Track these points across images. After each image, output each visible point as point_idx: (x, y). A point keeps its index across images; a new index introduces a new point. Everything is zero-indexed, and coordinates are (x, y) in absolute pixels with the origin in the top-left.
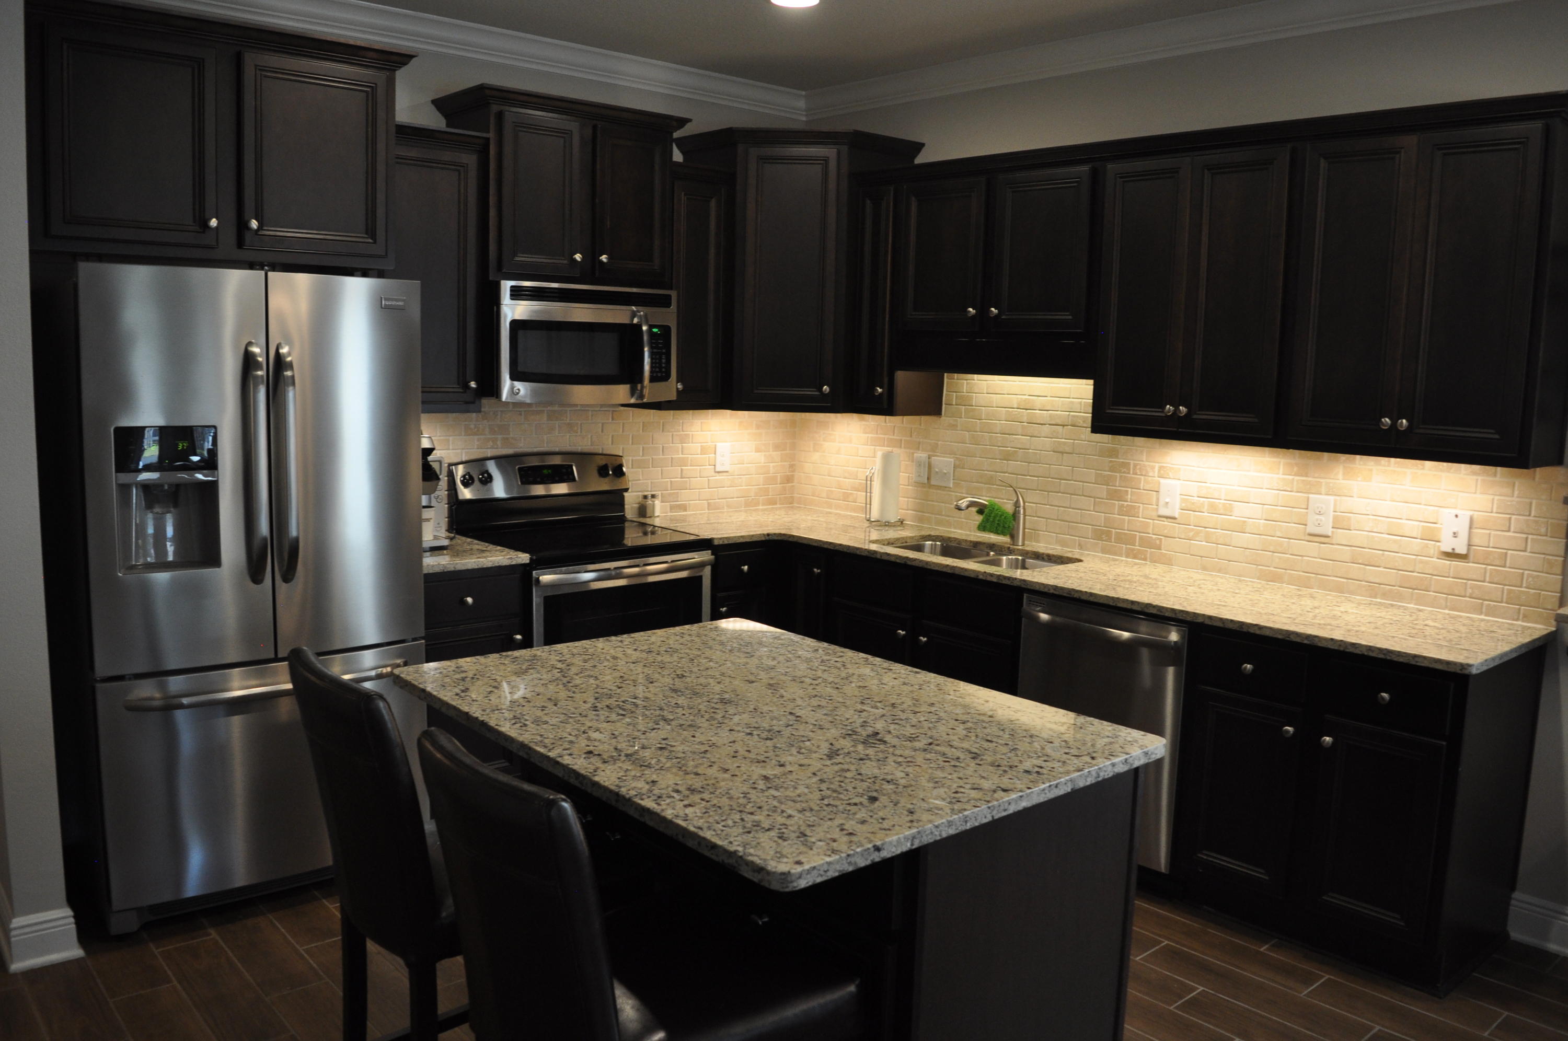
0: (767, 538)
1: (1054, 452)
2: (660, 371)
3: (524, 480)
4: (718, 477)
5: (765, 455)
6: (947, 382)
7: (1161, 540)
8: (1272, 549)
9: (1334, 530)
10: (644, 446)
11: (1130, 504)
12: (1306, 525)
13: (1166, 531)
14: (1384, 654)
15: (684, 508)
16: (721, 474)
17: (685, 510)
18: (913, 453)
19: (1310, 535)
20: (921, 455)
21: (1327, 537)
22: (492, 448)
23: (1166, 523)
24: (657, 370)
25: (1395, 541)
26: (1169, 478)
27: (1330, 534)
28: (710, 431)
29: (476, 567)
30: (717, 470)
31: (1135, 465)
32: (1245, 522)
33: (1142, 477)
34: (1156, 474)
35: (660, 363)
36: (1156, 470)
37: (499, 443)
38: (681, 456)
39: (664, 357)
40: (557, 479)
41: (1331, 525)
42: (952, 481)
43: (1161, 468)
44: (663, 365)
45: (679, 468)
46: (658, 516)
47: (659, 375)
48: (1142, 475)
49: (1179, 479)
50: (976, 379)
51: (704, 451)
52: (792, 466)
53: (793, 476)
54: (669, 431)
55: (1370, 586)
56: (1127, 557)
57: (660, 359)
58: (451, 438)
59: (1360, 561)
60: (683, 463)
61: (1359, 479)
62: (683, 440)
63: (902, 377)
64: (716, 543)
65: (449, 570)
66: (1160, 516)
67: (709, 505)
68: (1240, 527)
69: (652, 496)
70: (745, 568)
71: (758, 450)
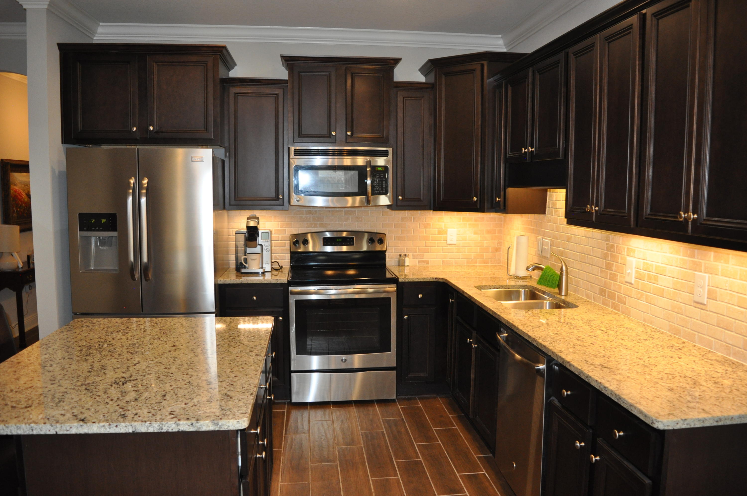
1: (585, 237)
2: (382, 190)
3: (325, 243)
4: (449, 247)
5: (480, 236)
6: (549, 194)
7: (626, 298)
8: (676, 310)
9: (708, 300)
10: (402, 229)
11: (614, 272)
12: (693, 294)
13: (628, 293)
15: (427, 262)
16: (451, 245)
17: (428, 264)
18: (537, 237)
19: (696, 302)
20: (540, 237)
21: (704, 305)
22: (314, 227)
23: (629, 287)
24: (380, 189)
25: (742, 313)
26: (631, 256)
27: (705, 303)
28: (443, 222)
29: (259, 283)
30: (449, 242)
31: (617, 247)
32: (663, 289)
33: (620, 255)
34: (626, 254)
35: (382, 186)
36: (626, 249)
37: (318, 225)
38: (425, 235)
39: (384, 182)
40: (343, 244)
41: (706, 296)
42: (549, 254)
43: (628, 248)
44: (384, 187)
45: (424, 241)
46: (408, 266)
48: (619, 253)
49: (635, 257)
50: (558, 192)
51: (440, 232)
52: (499, 243)
53: (500, 248)
54: (417, 222)
55: (727, 346)
56: (612, 308)
57: (382, 183)
58: (293, 223)
59: (722, 326)
60: (426, 238)
61: (722, 262)
62: (427, 226)
63: (511, 191)
64: (400, 280)
65: (244, 283)
66: (626, 282)
67: (443, 261)
68: (661, 293)
69: (405, 255)
70: (420, 296)
71: (475, 233)
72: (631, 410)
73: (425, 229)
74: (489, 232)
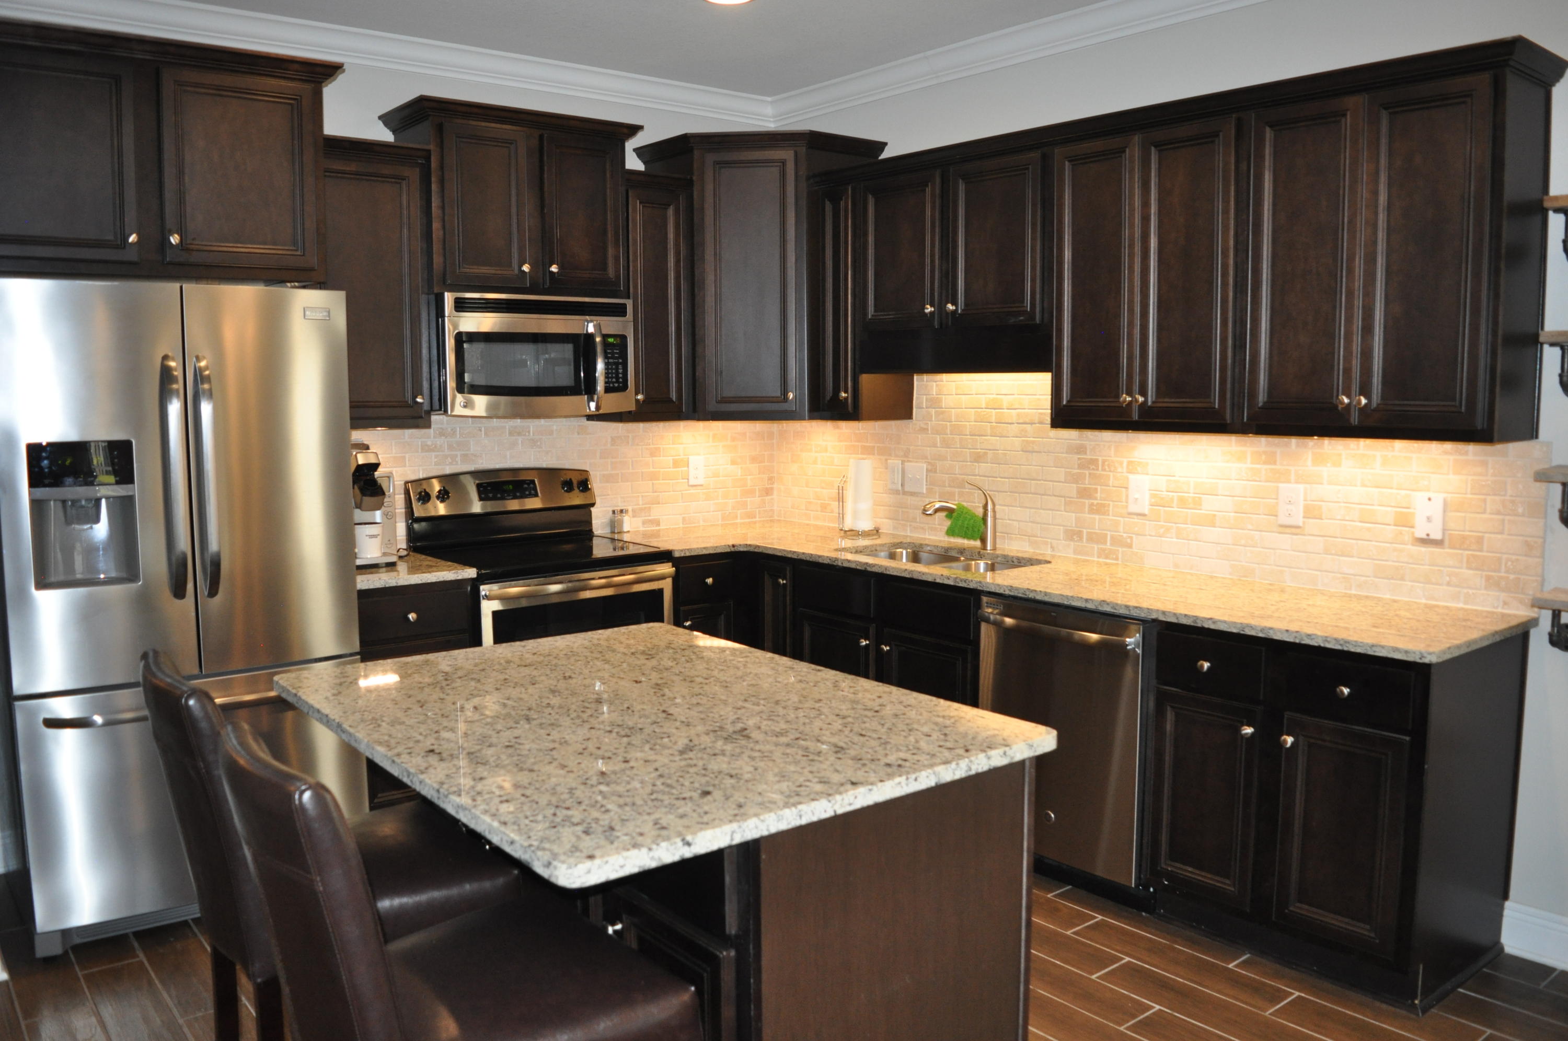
0: (733, 549)
1: (1023, 451)
2: (617, 382)
3: (483, 496)
4: (692, 491)
5: (741, 468)
6: (917, 385)
7: (1131, 538)
8: (1243, 542)
9: (1305, 520)
10: (614, 460)
11: (1100, 502)
12: (1276, 516)
13: (1136, 529)
14: (1341, 645)
15: (658, 523)
16: (694, 488)
17: (659, 525)
18: (886, 460)
19: (1281, 526)
20: (895, 462)
21: (1298, 527)
22: (451, 464)
23: (1136, 520)
24: (614, 380)
25: (1368, 529)
26: (1138, 473)
27: (1301, 524)
28: (682, 444)
29: (420, 582)
30: (691, 483)
31: (1104, 461)
32: (1215, 515)
33: (1111, 474)
34: (1125, 470)
35: (617, 373)
36: (1125, 464)
37: (458, 459)
38: (652, 470)
39: (620, 367)
40: (518, 494)
41: (1302, 515)
42: (925, 487)
43: (1129, 463)
44: (621, 375)
45: (651, 482)
47: (616, 385)
48: (1110, 471)
49: (1147, 474)
50: (944, 380)
51: (676, 464)
52: (771, 479)
53: (772, 489)
54: (638, 445)
55: (1344, 578)
56: (1098, 557)
57: (617, 369)
58: (407, 455)
59: (1333, 552)
60: (654, 477)
61: (1329, 465)
62: (654, 453)
63: (866, 379)
64: (677, 555)
65: (391, 585)
66: (1130, 514)
67: (684, 519)
68: (1211, 521)
69: (622, 511)
70: (710, 581)
71: (733, 462)
72: (1374, 652)
73: (650, 459)
74: (754, 459)
